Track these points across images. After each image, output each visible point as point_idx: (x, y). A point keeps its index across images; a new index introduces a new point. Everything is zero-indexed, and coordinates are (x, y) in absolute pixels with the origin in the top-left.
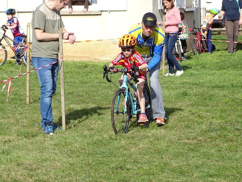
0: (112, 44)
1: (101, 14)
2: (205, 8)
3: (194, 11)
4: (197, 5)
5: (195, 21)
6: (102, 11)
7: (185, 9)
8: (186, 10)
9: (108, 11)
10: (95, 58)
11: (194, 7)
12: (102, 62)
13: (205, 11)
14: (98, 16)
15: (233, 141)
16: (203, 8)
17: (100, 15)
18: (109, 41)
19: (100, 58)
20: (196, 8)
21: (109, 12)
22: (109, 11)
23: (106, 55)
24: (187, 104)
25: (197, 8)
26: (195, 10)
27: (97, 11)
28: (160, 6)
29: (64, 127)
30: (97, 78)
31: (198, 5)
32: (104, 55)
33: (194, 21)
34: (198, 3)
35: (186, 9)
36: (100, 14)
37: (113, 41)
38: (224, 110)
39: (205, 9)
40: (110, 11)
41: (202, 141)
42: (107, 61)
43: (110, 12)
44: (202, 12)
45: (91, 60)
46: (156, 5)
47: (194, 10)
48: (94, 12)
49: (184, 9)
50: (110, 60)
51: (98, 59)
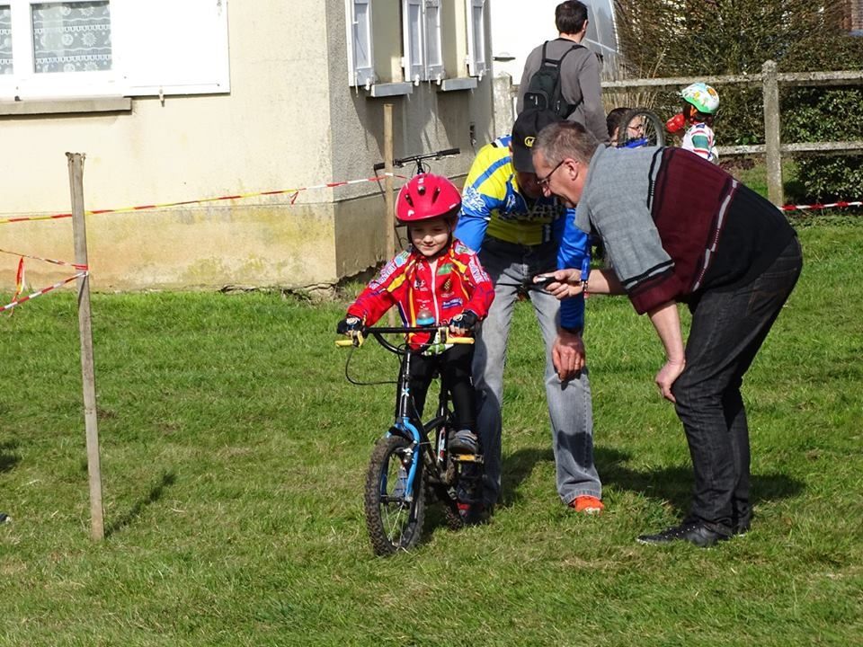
0: (177, 222)
1: (131, 107)
2: (511, 78)
3: (470, 89)
4: (479, 67)
5: (476, 128)
6: (134, 98)
7: (441, 81)
8: (444, 88)
9: (157, 97)
10: (112, 279)
11: (472, 74)
12: (141, 290)
13: (508, 88)
14: (121, 118)
15: (757, 557)
16: (501, 79)
17: (128, 112)
18: (165, 211)
19: (132, 275)
20: (478, 77)
21: (163, 102)
22: (162, 99)
23: (153, 264)
24: (525, 431)
25: (480, 79)
26: (475, 86)
27: (115, 100)
28: (356, 73)
29: (98, 528)
30: (139, 351)
31: (485, 66)
32: (145, 266)
33: (472, 128)
34: (483, 60)
35: (444, 82)
36: (129, 108)
37: (181, 211)
38: (676, 449)
39: (508, 81)
40: (165, 96)
41: (636, 561)
42: (157, 286)
43: (166, 100)
44: (499, 93)
45: (97, 284)
46: (339, 69)
47: (472, 85)
48: (104, 100)
49: (438, 83)
50: (170, 284)
51: (123, 281)
